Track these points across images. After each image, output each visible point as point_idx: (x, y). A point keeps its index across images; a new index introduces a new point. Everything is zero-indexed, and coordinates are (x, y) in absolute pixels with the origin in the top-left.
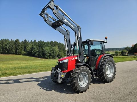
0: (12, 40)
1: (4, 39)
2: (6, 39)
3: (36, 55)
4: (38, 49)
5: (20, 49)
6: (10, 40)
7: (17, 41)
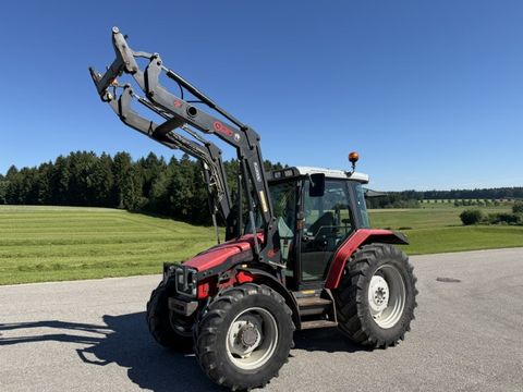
0: (104, 155)
1: (79, 152)
2: (85, 152)
3: (184, 212)
4: (191, 189)
5: (130, 188)
6: (99, 155)
7: (122, 158)
